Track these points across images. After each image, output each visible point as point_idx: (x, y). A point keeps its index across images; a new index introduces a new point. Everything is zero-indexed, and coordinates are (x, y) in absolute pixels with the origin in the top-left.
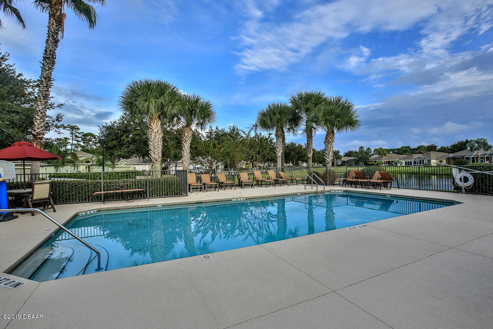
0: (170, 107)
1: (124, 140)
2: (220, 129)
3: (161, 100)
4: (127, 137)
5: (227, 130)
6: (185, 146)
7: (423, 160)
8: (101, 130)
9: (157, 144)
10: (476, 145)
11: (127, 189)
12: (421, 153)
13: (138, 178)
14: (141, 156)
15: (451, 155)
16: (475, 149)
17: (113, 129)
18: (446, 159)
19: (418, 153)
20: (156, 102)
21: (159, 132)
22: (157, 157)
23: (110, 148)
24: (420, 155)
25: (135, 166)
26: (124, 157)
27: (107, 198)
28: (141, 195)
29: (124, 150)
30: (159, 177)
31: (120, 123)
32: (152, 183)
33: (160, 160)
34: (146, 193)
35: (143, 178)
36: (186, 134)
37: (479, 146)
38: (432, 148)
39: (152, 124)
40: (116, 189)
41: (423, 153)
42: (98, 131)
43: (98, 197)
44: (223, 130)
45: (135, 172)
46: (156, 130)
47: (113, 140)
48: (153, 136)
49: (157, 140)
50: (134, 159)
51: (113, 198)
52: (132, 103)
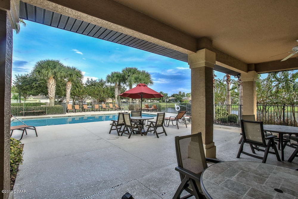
0: (59, 73)
1: (34, 85)
2: (93, 80)
3: (55, 70)
4: (35, 84)
5: (98, 81)
6: (68, 91)
8: (17, 78)
9: (52, 90)
11: (36, 110)
13: (42, 106)
14: (44, 94)
17: (26, 78)
20: (52, 71)
21: (54, 85)
22: (52, 96)
23: (24, 89)
25: (40, 100)
26: (33, 95)
27: (26, 114)
28: (43, 113)
29: (33, 91)
30: (54, 105)
31: (31, 76)
32: (48, 108)
33: (54, 98)
34: (46, 112)
35: (44, 106)
36: (68, 85)
39: (50, 81)
40: (31, 110)
42: (15, 78)
43: (21, 114)
44: (95, 81)
45: (40, 103)
46: (52, 84)
47: (26, 85)
48: (50, 87)
49: (52, 88)
50: (40, 96)
51: (29, 115)
52: (40, 71)
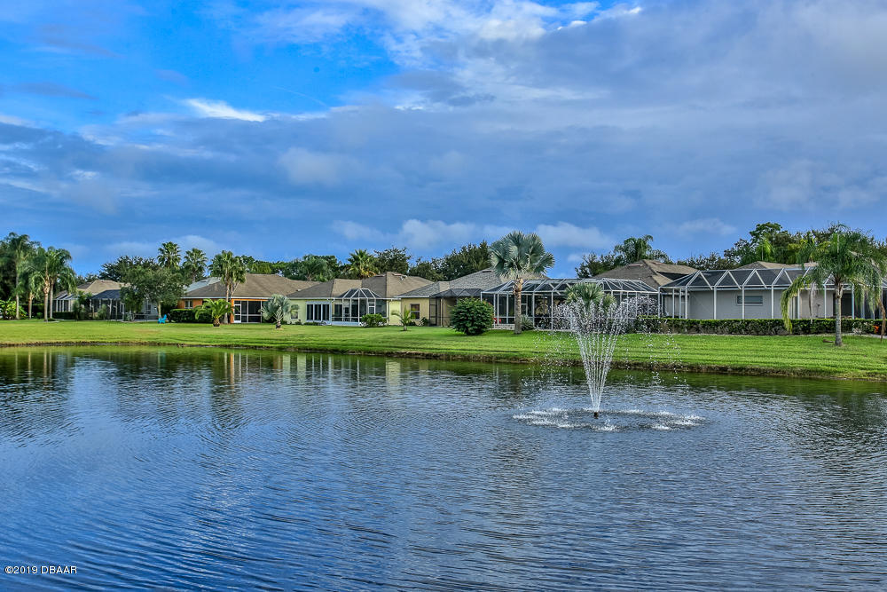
7: (363, 302)
10: (514, 250)
12: (359, 276)
15: (444, 287)
16: (511, 265)
18: (431, 298)
19: (350, 277)
24: (357, 284)
37: (520, 255)
38: (394, 263)
41: (365, 277)
